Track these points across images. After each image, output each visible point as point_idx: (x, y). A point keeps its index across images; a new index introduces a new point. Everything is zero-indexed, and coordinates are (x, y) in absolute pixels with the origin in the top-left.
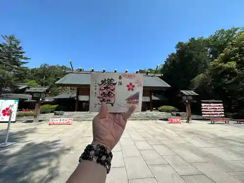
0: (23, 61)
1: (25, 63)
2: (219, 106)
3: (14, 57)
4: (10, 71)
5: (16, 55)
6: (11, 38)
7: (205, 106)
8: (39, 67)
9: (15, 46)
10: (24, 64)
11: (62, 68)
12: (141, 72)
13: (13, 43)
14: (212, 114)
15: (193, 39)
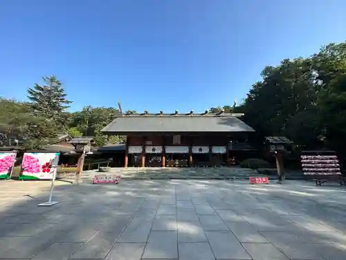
0: (64, 105)
1: (66, 107)
2: (331, 159)
3: (54, 101)
4: (50, 117)
5: (57, 99)
6: (52, 80)
7: (307, 159)
8: (81, 111)
9: (56, 88)
10: (65, 109)
11: (109, 110)
12: (213, 111)
13: (55, 84)
14: (320, 172)
15: (287, 61)
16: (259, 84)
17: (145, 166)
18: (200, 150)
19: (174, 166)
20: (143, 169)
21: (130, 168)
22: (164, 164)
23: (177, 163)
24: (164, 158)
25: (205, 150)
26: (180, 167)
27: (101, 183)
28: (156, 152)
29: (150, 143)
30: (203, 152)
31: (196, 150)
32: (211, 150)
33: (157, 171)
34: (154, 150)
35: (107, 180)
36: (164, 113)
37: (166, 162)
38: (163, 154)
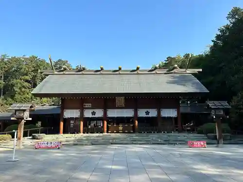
16: (227, 28)
17: (84, 133)
18: (147, 113)
19: (118, 132)
20: (81, 135)
21: (66, 135)
22: (106, 130)
23: (121, 128)
24: (106, 122)
25: (153, 113)
26: (124, 132)
27: (43, 148)
28: (97, 116)
29: (89, 105)
30: (150, 115)
31: (142, 113)
32: (159, 113)
33: (97, 137)
34: (94, 113)
35: (49, 145)
36: (104, 69)
37: (108, 126)
38: (105, 118)
